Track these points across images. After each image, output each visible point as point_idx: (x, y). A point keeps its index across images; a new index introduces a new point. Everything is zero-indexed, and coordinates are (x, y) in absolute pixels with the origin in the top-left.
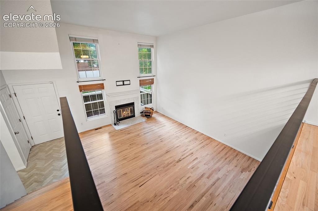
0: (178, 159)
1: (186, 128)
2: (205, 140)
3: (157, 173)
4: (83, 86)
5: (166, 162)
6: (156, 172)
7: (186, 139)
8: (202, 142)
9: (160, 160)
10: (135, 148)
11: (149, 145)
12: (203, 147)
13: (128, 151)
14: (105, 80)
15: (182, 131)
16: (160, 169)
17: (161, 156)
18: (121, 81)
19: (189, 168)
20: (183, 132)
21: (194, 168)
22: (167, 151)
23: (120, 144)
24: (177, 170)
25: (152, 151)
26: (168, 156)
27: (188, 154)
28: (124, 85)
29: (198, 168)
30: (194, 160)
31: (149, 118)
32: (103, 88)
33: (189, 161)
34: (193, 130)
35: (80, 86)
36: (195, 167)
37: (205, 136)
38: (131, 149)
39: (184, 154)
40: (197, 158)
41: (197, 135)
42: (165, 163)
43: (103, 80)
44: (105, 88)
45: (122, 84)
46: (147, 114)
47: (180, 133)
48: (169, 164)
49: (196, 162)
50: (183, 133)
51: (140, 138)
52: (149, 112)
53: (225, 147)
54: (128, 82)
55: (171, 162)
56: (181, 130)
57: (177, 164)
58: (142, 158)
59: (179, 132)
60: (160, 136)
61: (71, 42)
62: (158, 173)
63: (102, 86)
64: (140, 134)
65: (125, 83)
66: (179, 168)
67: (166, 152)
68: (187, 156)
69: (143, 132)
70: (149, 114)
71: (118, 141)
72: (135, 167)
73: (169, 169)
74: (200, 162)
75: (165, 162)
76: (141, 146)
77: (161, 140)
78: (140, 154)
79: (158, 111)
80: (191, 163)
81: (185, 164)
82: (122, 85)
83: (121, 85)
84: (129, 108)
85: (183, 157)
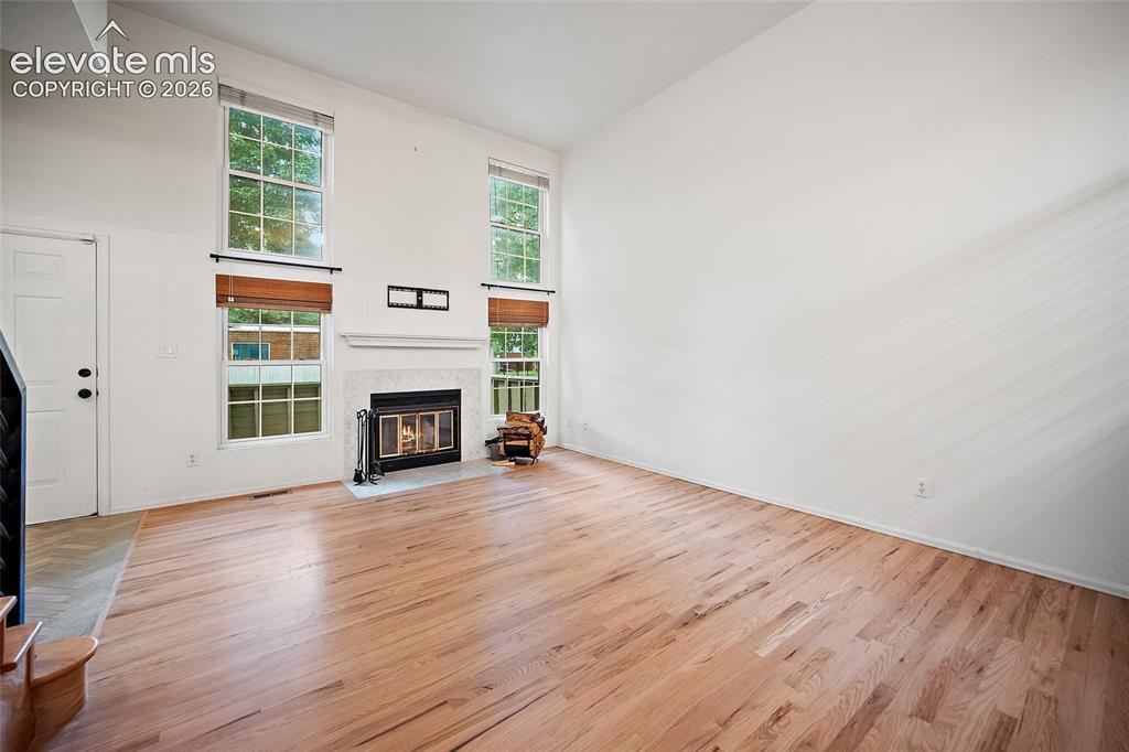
0: (686, 609)
1: (703, 493)
2: (815, 530)
3: (551, 683)
4: (239, 280)
5: (613, 625)
6: (543, 680)
7: (713, 527)
8: (805, 541)
9: (573, 615)
10: (435, 560)
11: (510, 552)
12: (819, 556)
13: (389, 573)
14: (340, 270)
15: (687, 502)
16: (576, 663)
17: (582, 594)
18: (412, 289)
19: (763, 653)
20: (689, 505)
21: (801, 659)
22: (614, 572)
23: (356, 546)
24: (688, 667)
25: (527, 575)
26: (619, 596)
27: (739, 588)
28: (420, 305)
29: (825, 656)
30: (786, 614)
31: (525, 463)
32: (327, 306)
33: (754, 620)
34: (740, 497)
35: (221, 280)
36: (800, 648)
37: (809, 519)
38: (409, 568)
39: (718, 589)
40: (797, 607)
41: (764, 515)
42: (606, 630)
43: (332, 270)
44: (334, 305)
45: (415, 303)
46: (514, 443)
47: (675, 509)
48: (627, 635)
49: (797, 625)
50: (690, 508)
51: (468, 524)
52: (526, 432)
53: (943, 559)
54: (440, 300)
55: (640, 622)
56: (679, 497)
57: (683, 636)
58: (462, 604)
59: (666, 505)
60: (570, 520)
61: (223, 103)
62: (558, 682)
63: (321, 298)
64: (471, 513)
65: (428, 299)
66: (701, 656)
67: (611, 577)
68: (736, 597)
69: (489, 505)
70: (524, 443)
71: (347, 536)
72: (407, 647)
73: (634, 662)
74: (825, 624)
75: (606, 624)
76: (467, 553)
77: (581, 532)
78: (456, 588)
79: (566, 445)
80: (769, 627)
81: (736, 636)
82: (412, 307)
83: (407, 307)
84: (437, 414)
85: (711, 602)
